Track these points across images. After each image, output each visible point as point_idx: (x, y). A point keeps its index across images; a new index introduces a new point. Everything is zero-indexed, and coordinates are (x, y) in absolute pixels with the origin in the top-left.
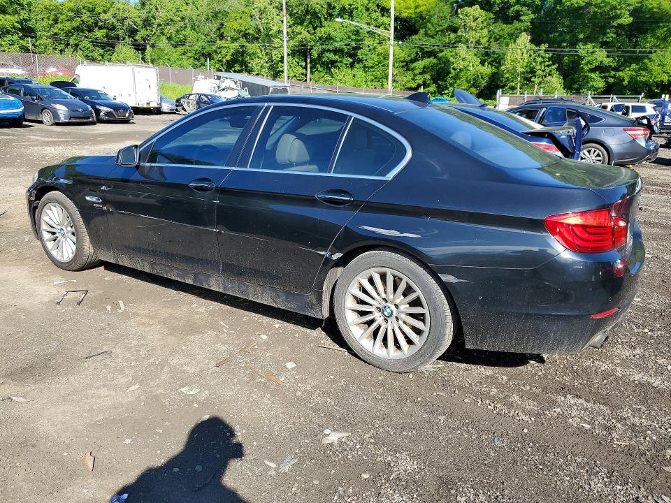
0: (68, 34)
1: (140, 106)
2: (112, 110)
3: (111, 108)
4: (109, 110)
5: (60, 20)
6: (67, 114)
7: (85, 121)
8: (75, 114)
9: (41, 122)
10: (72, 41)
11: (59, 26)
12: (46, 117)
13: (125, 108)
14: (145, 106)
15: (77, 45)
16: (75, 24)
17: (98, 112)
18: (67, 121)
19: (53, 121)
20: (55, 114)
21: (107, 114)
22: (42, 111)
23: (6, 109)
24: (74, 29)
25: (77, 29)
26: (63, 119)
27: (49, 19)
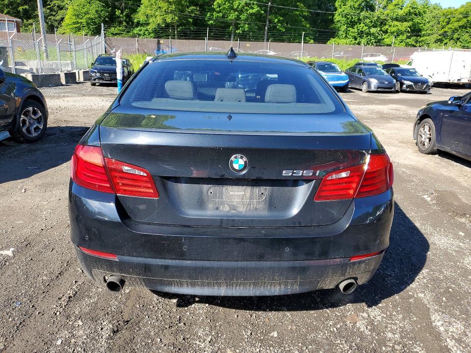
0: (454, 32)
1: (451, 81)
2: (412, 84)
3: (412, 82)
4: (410, 83)
5: (451, 22)
6: (377, 85)
7: (388, 90)
8: (382, 85)
9: (361, 90)
10: (456, 36)
11: (449, 26)
12: (364, 87)
13: (424, 82)
14: (456, 81)
15: (458, 39)
16: (461, 23)
17: (402, 84)
18: (375, 90)
19: (367, 90)
20: (369, 86)
21: (408, 86)
22: (363, 82)
23: (337, 81)
24: (460, 27)
25: (461, 27)
26: (373, 89)
27: (443, 22)
